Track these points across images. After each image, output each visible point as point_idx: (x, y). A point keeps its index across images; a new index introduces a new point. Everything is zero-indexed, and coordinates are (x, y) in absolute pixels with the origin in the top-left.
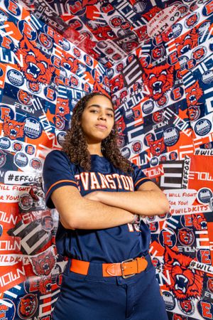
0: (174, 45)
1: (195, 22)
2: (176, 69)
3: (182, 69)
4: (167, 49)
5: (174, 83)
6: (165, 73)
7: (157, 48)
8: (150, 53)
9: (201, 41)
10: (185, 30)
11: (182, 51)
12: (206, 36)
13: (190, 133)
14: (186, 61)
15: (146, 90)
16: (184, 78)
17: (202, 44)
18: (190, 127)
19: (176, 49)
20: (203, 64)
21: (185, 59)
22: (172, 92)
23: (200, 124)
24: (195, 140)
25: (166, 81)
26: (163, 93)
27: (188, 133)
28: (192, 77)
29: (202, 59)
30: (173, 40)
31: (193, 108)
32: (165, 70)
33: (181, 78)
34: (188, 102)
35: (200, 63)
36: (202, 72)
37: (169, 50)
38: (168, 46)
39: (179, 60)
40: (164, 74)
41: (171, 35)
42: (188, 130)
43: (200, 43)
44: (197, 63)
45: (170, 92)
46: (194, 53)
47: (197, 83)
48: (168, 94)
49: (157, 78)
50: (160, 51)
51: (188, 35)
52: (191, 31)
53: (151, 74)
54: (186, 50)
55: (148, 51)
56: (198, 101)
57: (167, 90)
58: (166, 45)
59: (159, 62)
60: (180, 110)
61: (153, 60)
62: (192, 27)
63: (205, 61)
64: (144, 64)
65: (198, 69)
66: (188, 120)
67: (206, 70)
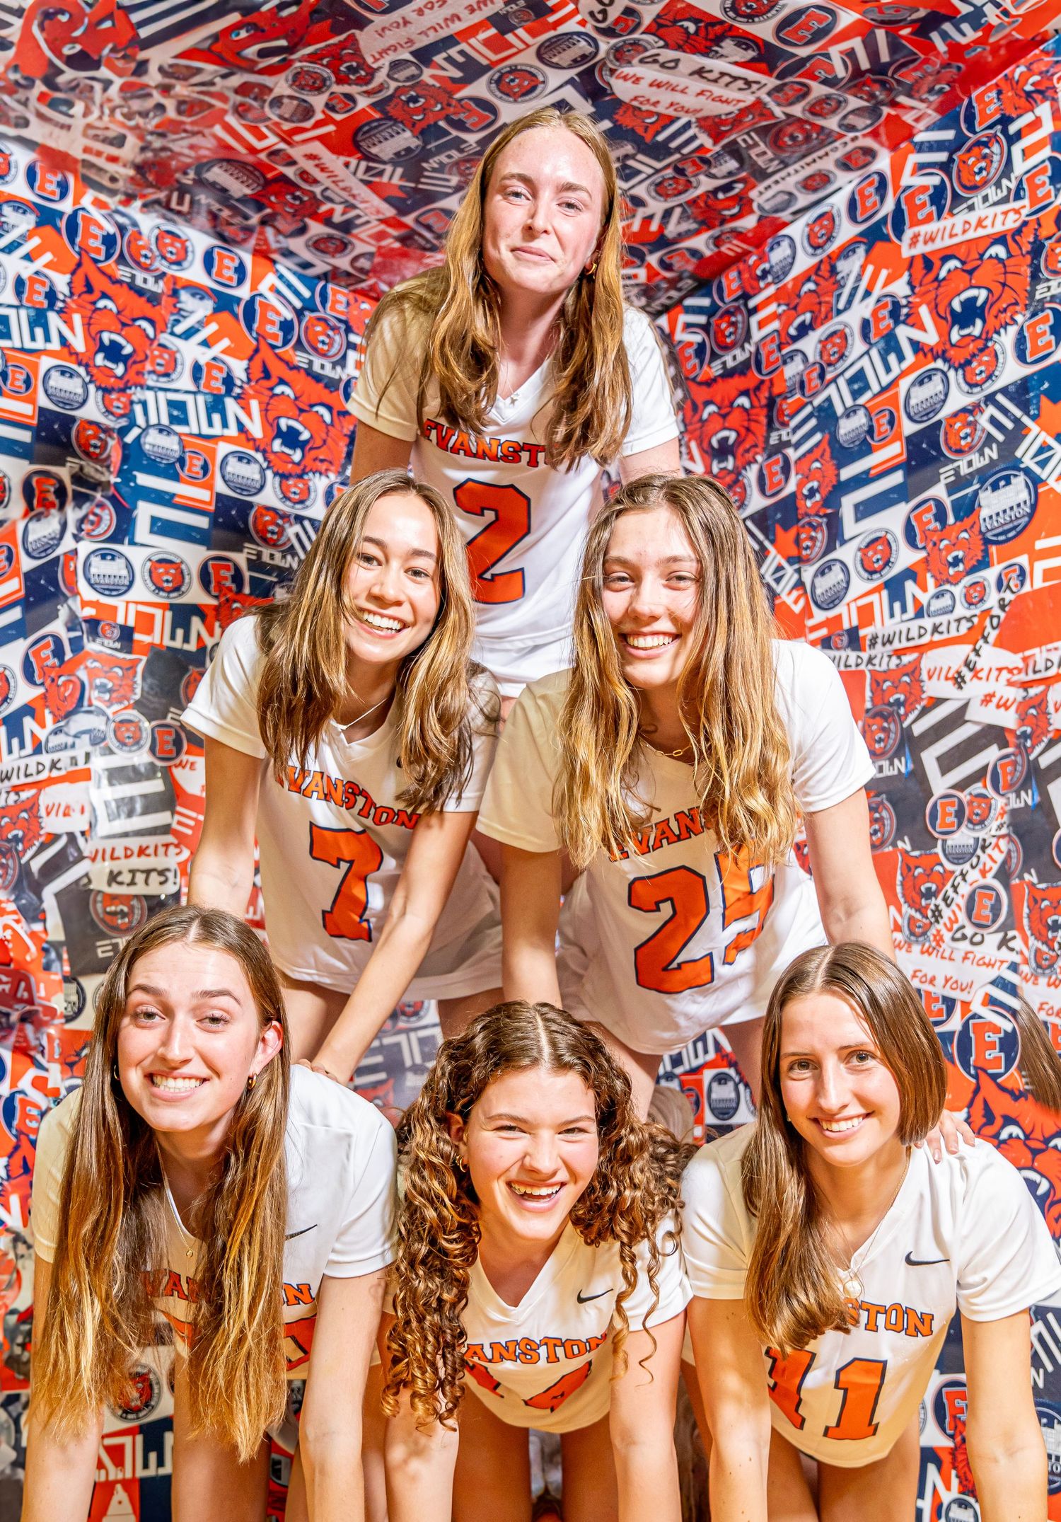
0: (772, 308)
1: (830, 238)
2: (776, 390)
3: (792, 391)
4: (754, 321)
5: (767, 439)
6: (744, 401)
7: (728, 313)
8: (705, 328)
9: (841, 305)
10: (804, 262)
11: (792, 331)
12: (855, 289)
13: (802, 602)
14: (801, 367)
15: (692, 459)
16: (794, 423)
17: (842, 318)
18: (800, 584)
19: (776, 325)
20: (842, 382)
21: (798, 358)
22: (761, 470)
23: (823, 574)
24: (810, 623)
25: (748, 429)
26: (737, 472)
27: (796, 602)
28: (813, 422)
29: (841, 366)
30: (771, 290)
31: (810, 524)
32: (745, 393)
33: (785, 425)
34: (800, 503)
35: (834, 380)
36: (839, 410)
37: (761, 325)
38: (755, 310)
39: (785, 363)
40: (742, 407)
41: (765, 273)
42: (795, 594)
43: (839, 312)
44: (829, 376)
45: (755, 468)
46: (824, 342)
47: (825, 445)
48: (751, 474)
49: (724, 416)
50: (734, 324)
51: (809, 280)
52: (817, 268)
53: (707, 403)
54: (804, 330)
55: (702, 319)
56: (826, 502)
57: (749, 463)
58: (752, 303)
59: (730, 364)
60: (779, 529)
61: (714, 356)
62: (821, 255)
63: (849, 374)
64: (689, 365)
65: (829, 399)
66: (798, 560)
67: (849, 402)
